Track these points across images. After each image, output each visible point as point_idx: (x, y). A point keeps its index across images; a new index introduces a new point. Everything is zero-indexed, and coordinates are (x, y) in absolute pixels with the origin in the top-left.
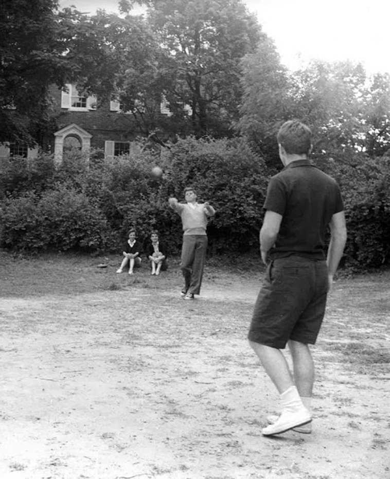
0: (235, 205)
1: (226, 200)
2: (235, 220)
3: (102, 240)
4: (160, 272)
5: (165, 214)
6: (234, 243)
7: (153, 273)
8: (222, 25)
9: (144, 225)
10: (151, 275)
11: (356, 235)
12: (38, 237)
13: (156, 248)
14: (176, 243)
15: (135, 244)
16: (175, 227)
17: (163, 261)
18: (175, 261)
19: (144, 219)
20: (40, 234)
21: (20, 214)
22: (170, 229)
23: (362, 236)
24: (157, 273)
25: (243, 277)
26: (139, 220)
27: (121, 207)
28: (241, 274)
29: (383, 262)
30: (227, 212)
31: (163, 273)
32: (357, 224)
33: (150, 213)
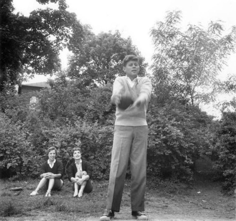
0: (159, 127)
2: (160, 142)
3: (23, 162)
4: (83, 194)
5: (90, 137)
7: (75, 195)
8: (124, 52)
9: (69, 148)
10: (73, 197)
13: (79, 167)
14: (100, 167)
15: (55, 164)
16: (99, 152)
17: (87, 182)
18: (100, 184)
19: (69, 142)
22: (95, 154)
24: (80, 195)
25: (173, 200)
26: (64, 143)
27: (46, 131)
28: (170, 196)
31: (86, 195)
33: (75, 136)
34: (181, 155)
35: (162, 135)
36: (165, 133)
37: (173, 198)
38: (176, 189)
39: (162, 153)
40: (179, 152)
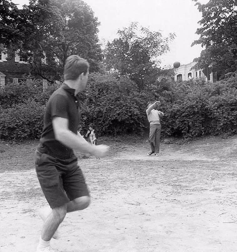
0: (127, 108)
1: (122, 106)
2: (128, 116)
6: (125, 129)
11: (189, 121)
12: (23, 131)
20: (24, 129)
21: (11, 117)
23: (192, 122)
28: (134, 145)
29: (203, 134)
30: (123, 112)
32: (189, 115)
34: (138, 122)
35: (129, 113)
36: (130, 112)
37: (136, 145)
38: (136, 140)
39: (129, 122)
40: (137, 121)
